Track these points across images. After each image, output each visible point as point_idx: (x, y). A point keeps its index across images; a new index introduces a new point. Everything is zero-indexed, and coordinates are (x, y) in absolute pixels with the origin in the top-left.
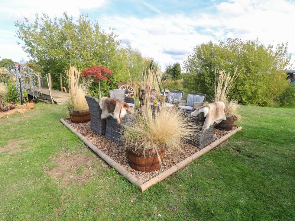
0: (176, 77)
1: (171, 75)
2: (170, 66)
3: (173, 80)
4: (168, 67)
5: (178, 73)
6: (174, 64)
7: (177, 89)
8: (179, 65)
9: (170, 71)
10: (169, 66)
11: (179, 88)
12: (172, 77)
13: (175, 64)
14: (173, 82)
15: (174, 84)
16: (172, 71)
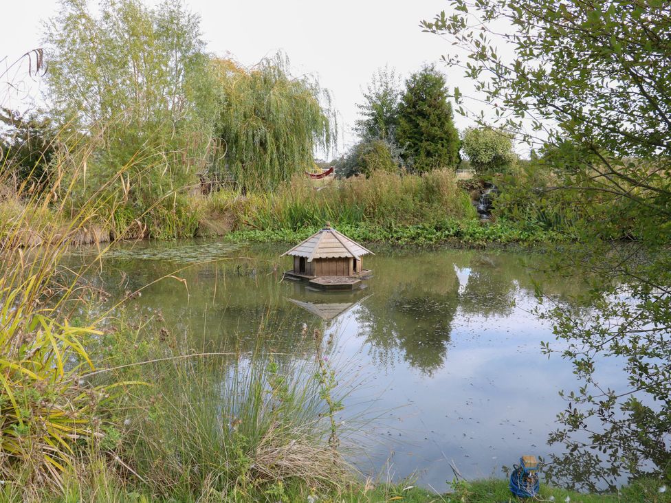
0: (429, 154)
1: (398, 142)
2: (386, 94)
3: (411, 170)
4: (378, 97)
5: (437, 131)
6: (409, 77)
7: (438, 229)
8: (439, 82)
9: (389, 122)
10: (381, 92)
11: (451, 222)
12: (403, 156)
13: (414, 77)
14: (413, 180)
15: (415, 195)
16: (403, 122)
